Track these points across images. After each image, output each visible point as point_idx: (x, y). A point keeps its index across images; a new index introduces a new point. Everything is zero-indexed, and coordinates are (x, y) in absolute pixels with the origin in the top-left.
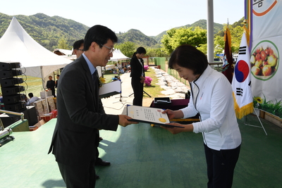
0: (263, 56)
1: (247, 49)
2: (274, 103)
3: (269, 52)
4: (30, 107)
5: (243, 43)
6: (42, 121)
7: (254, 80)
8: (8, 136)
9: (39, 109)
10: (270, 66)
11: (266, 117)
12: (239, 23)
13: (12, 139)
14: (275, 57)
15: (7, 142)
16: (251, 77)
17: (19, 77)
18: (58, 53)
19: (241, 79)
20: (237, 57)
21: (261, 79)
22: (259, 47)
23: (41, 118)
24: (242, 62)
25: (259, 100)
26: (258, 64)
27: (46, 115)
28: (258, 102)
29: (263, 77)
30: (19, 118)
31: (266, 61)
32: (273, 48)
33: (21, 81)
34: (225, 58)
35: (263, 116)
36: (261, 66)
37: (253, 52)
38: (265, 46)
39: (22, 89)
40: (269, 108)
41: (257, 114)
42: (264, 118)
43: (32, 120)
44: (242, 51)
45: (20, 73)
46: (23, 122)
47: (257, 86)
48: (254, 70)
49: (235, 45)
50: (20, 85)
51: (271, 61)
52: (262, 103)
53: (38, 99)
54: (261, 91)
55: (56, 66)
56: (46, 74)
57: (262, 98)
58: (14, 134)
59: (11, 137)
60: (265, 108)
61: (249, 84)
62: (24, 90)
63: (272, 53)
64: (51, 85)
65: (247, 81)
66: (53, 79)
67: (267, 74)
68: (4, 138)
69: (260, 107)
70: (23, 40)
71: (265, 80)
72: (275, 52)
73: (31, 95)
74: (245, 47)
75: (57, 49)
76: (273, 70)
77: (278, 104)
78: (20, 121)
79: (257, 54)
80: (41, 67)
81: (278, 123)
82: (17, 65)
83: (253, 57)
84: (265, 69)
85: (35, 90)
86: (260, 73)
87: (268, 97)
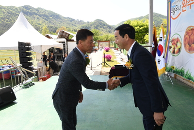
0: (175, 42)
2: (180, 69)
3: (178, 41)
5: (161, 35)
6: (41, 80)
8: (31, 83)
10: (178, 48)
13: (34, 84)
15: (31, 86)
17: (30, 51)
18: (48, 37)
21: (174, 56)
22: (174, 38)
24: (160, 45)
25: (173, 68)
29: (175, 54)
31: (176, 45)
32: (180, 38)
33: (30, 54)
34: (153, 43)
36: (174, 48)
37: (171, 40)
38: (176, 37)
40: (178, 72)
42: (176, 78)
45: (29, 49)
46: (35, 77)
47: (173, 59)
48: (172, 50)
50: (30, 56)
51: (179, 45)
52: (175, 69)
54: (174, 62)
57: (175, 67)
60: (176, 72)
61: (163, 57)
67: (177, 53)
68: (29, 84)
69: (174, 72)
71: (176, 56)
72: (180, 41)
74: (162, 37)
75: (47, 34)
76: (179, 50)
77: (182, 69)
78: (33, 77)
79: (173, 41)
80: (41, 46)
81: (182, 80)
82: (29, 44)
83: (171, 43)
84: (176, 50)
86: (174, 52)
87: (177, 67)
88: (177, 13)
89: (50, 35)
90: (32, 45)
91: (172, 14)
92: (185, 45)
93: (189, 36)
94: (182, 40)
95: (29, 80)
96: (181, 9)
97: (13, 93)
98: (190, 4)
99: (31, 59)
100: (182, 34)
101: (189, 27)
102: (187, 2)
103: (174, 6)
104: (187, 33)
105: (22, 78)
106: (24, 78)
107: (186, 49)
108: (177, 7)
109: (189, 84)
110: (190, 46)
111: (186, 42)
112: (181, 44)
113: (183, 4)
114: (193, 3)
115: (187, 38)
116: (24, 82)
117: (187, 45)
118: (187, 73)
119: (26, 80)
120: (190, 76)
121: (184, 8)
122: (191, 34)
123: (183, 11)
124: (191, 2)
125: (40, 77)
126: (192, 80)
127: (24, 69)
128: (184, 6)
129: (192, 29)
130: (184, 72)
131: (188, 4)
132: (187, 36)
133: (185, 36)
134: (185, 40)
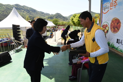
0: (105, 27)
1: (99, 24)
3: (107, 26)
5: (98, 22)
10: (107, 30)
13: (22, 50)
15: (20, 51)
17: (19, 30)
32: (108, 25)
36: (104, 30)
38: (105, 24)
50: (19, 33)
51: (107, 28)
68: (19, 50)
70: (18, 17)
76: (107, 31)
77: (109, 42)
79: (103, 26)
80: (26, 27)
82: (19, 26)
88: (106, 10)
90: (21, 26)
91: (103, 11)
92: (111, 29)
93: (114, 24)
94: (109, 26)
95: (19, 48)
96: (109, 8)
97: (10, 55)
98: (115, 5)
99: (20, 35)
100: (110, 22)
101: (114, 18)
102: (113, 4)
103: (105, 6)
104: (113, 21)
105: (15, 46)
106: (16, 46)
107: (111, 31)
108: (107, 7)
109: (113, 50)
110: (114, 29)
111: (112, 27)
112: (109, 28)
113: (111, 5)
114: (117, 5)
115: (112, 25)
116: (16, 49)
117: (113, 29)
118: (112, 44)
119: (17, 47)
120: (113, 46)
121: (111, 8)
122: (115, 22)
123: (110, 9)
124: (116, 4)
125: (25, 45)
126: (115, 48)
127: (16, 41)
128: (111, 6)
129: (115, 20)
130: (110, 44)
131: (113, 5)
132: (113, 24)
133: (111, 23)
134: (111, 25)
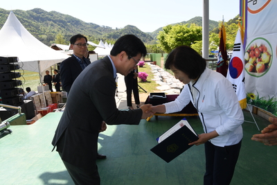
0: (256, 52)
1: (241, 46)
2: (267, 99)
3: (263, 49)
4: (28, 101)
5: (238, 40)
6: (39, 115)
7: (247, 76)
8: (6, 129)
9: (37, 103)
10: (263, 63)
11: (259, 113)
12: (234, 21)
13: (10, 132)
14: (268, 54)
15: (4, 135)
16: (245, 74)
17: (16, 71)
18: (55, 48)
19: (235, 76)
20: (232, 54)
21: (255, 76)
22: (253, 44)
23: (39, 112)
24: (236, 59)
25: (252, 96)
26: (251, 61)
27: (43, 109)
28: (252, 98)
29: (257, 74)
30: (16, 112)
31: (260, 58)
33: (18, 75)
34: (220, 54)
35: (255, 112)
36: (255, 63)
37: (247, 49)
38: (259, 43)
39: (20, 83)
40: (261, 104)
41: (250, 109)
42: (257, 114)
43: (30, 114)
44: (236, 48)
45: (17, 67)
46: (21, 115)
47: (251, 82)
48: (248, 66)
49: (229, 42)
50: (17, 79)
51: (265, 58)
52: (255, 99)
53: (35, 94)
54: (254, 87)
55: (54, 61)
56: (43, 69)
57: (255, 94)
58: (11, 128)
59: (9, 130)
60: (258, 104)
61: (243, 81)
62: (21, 84)
63: (266, 50)
64: (48, 79)
65: (241, 77)
66: (50, 74)
67: (261, 71)
68: (2, 131)
69: (253, 103)
70: (20, 35)
71: (258, 77)
72: (269, 50)
73: (28, 89)
74: (240, 44)
75: (54, 44)
76: (266, 67)
77: (271, 100)
79: (252, 52)
80: (39, 62)
82: (15, 59)
83: (247, 54)
84: (259, 66)
85: (32, 84)
86: (253, 70)
87: (260, 94)
89: (58, 45)
90: (21, 60)
94: (273, 50)
125: (37, 110)
